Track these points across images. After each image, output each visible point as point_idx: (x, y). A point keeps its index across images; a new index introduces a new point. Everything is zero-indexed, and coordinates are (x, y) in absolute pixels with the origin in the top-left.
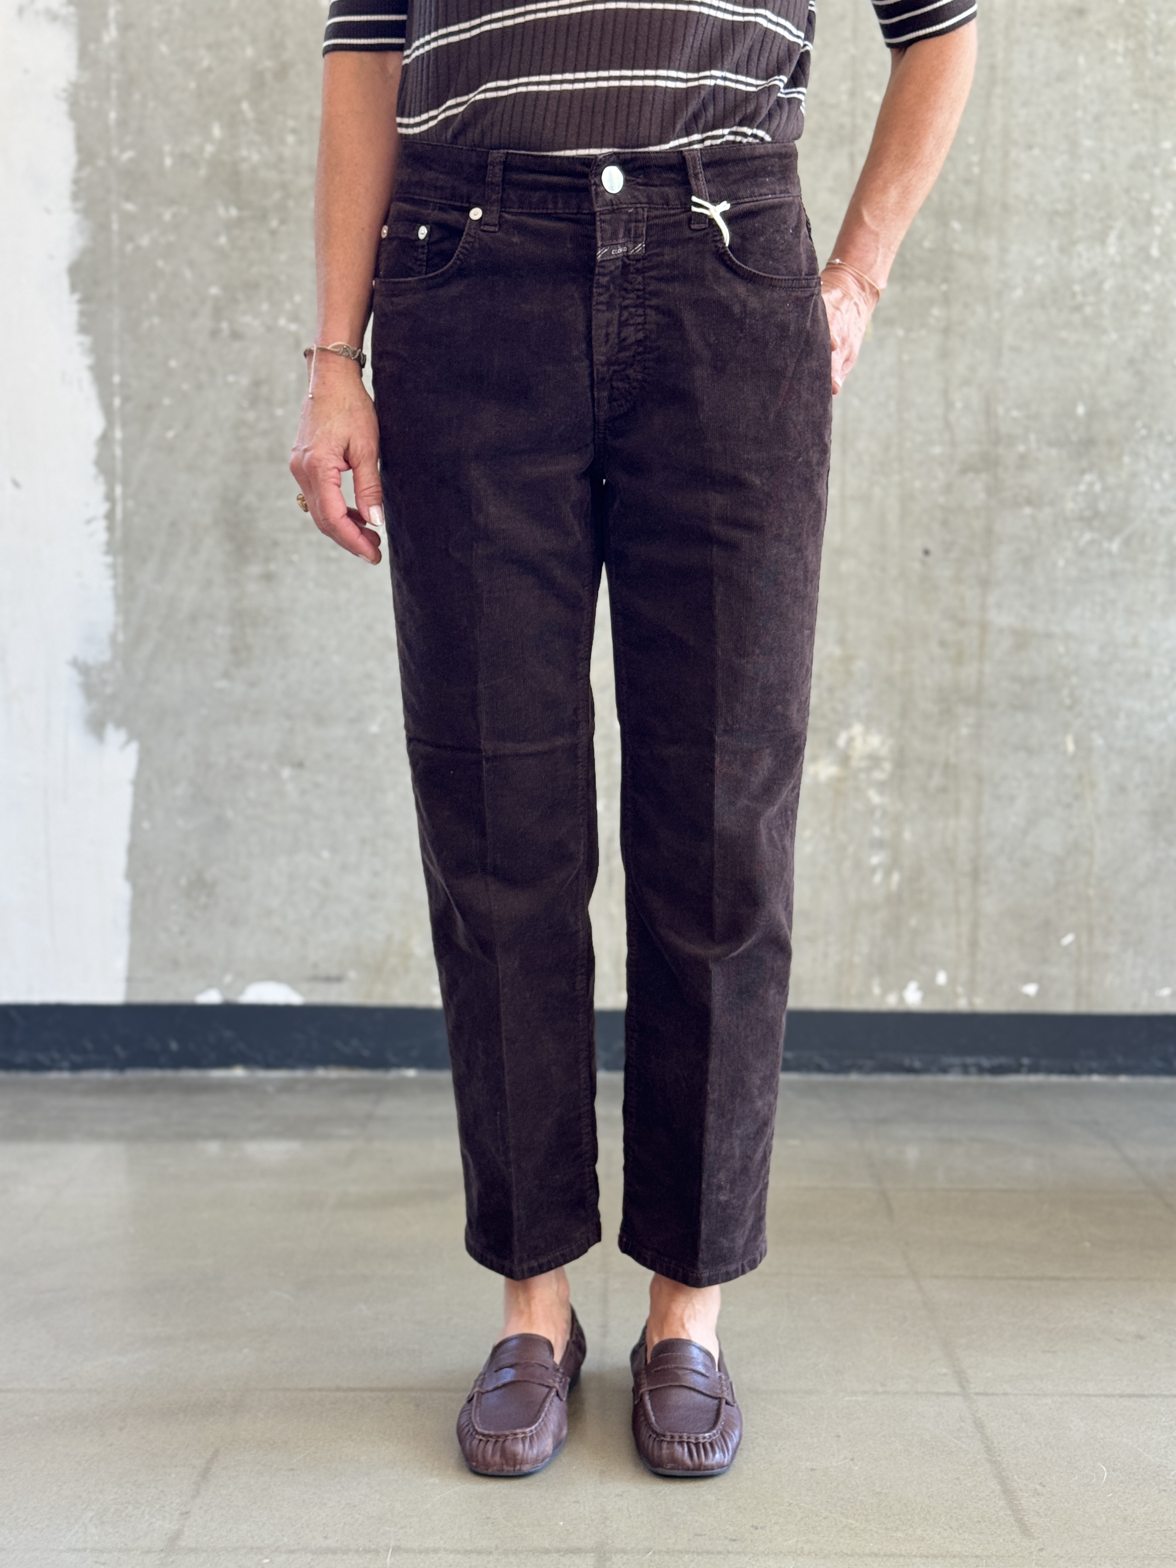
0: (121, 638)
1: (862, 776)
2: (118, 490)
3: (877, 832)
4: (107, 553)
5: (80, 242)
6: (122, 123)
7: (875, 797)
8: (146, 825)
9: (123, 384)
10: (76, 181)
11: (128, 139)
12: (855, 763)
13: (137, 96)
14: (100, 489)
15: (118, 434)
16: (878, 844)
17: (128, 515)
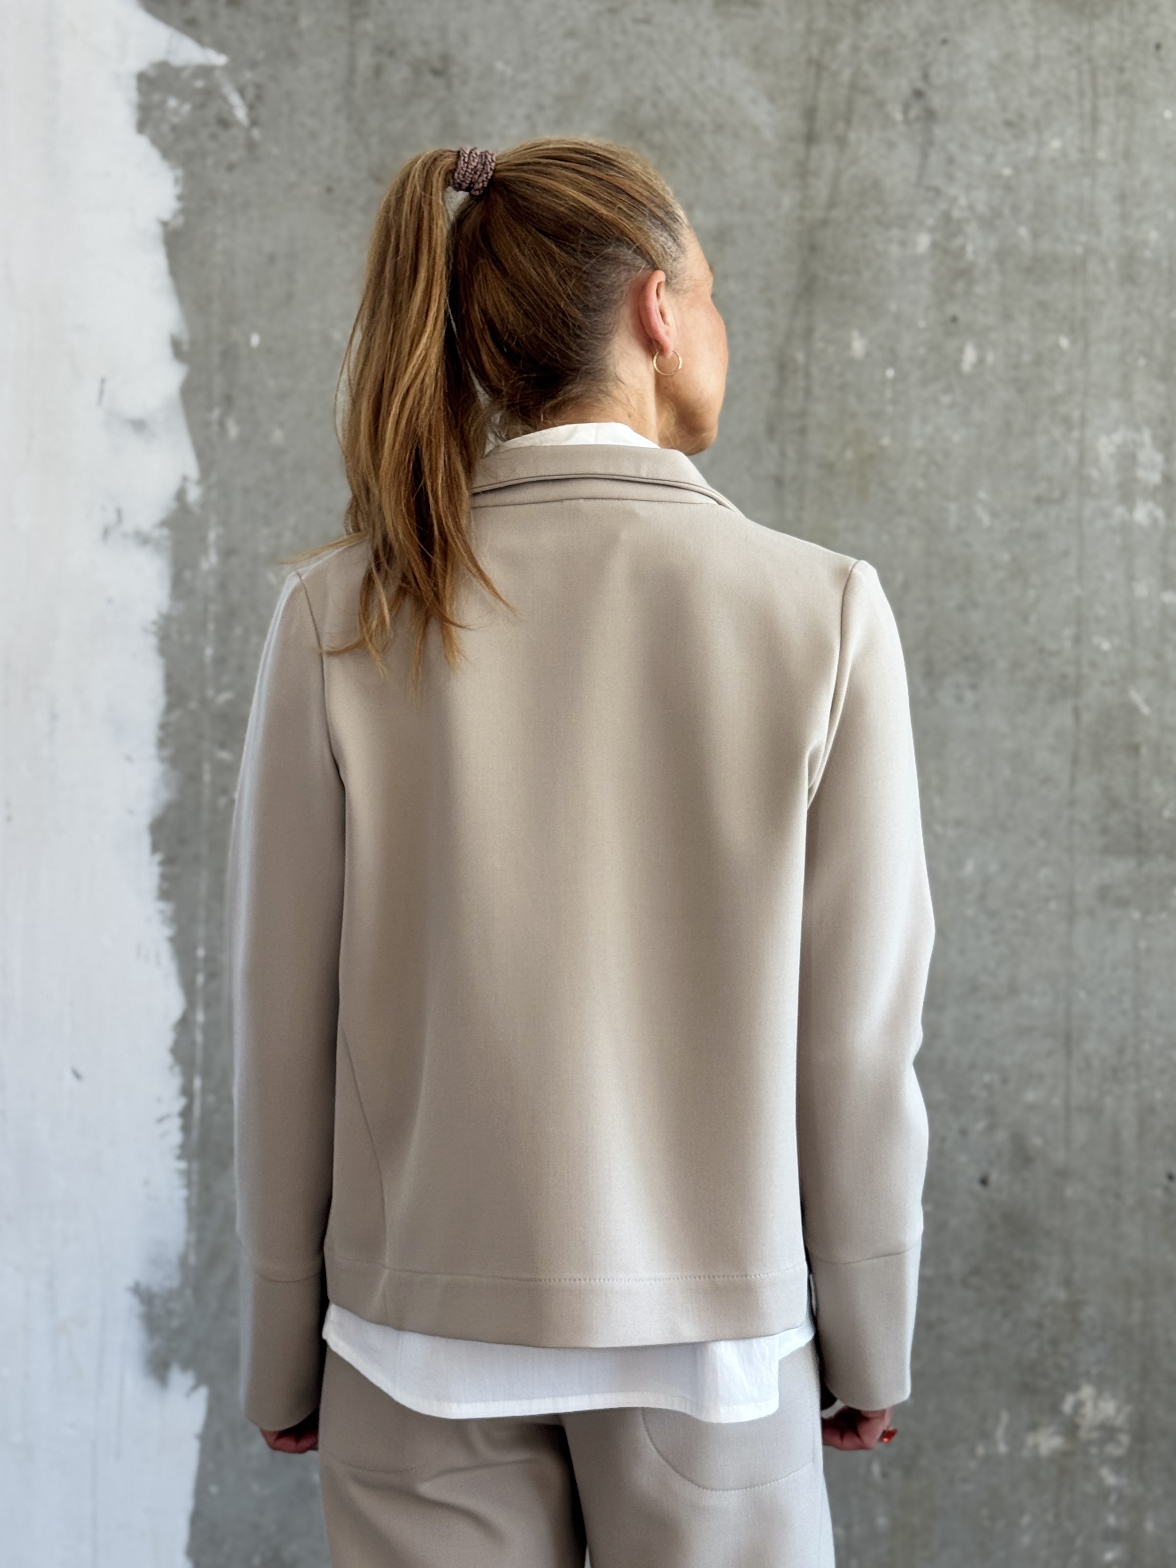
0: (192, 1259)
1: (1094, 1450)
2: (197, 1083)
3: (1111, 1520)
4: (180, 1157)
5: (165, 795)
6: (220, 661)
7: (1110, 1478)
8: (214, 1489)
9: (208, 959)
10: (163, 726)
11: (226, 679)
12: (1083, 1434)
13: (238, 631)
14: (175, 1082)
15: (200, 1017)
16: (1113, 1536)
17: (207, 1113)
